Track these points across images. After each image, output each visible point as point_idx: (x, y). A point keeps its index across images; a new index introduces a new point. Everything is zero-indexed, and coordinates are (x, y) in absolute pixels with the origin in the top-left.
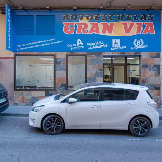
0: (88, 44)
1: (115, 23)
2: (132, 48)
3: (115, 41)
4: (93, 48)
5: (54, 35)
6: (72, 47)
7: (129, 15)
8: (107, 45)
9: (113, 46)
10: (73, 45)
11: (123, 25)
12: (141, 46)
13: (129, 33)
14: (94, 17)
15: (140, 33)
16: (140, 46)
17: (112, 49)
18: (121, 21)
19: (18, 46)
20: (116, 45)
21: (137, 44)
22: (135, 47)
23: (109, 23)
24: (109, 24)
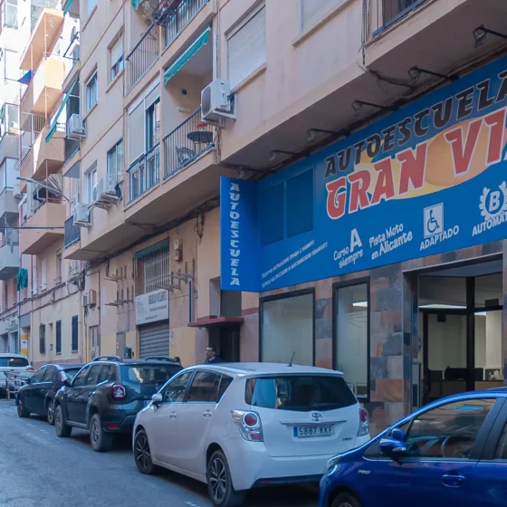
0: (372, 240)
1: (428, 142)
2: (475, 228)
3: (431, 212)
4: (381, 250)
5: (311, 229)
6: (340, 259)
7: (464, 94)
8: (410, 233)
9: (427, 234)
10: (345, 252)
11: (450, 143)
12: (502, 216)
13: (465, 170)
14: (382, 142)
15: (498, 158)
16: (499, 213)
17: (423, 247)
18: (445, 128)
19: (264, 275)
20: (432, 226)
21: (492, 209)
22: (484, 223)
23: (414, 148)
24: (414, 153)
